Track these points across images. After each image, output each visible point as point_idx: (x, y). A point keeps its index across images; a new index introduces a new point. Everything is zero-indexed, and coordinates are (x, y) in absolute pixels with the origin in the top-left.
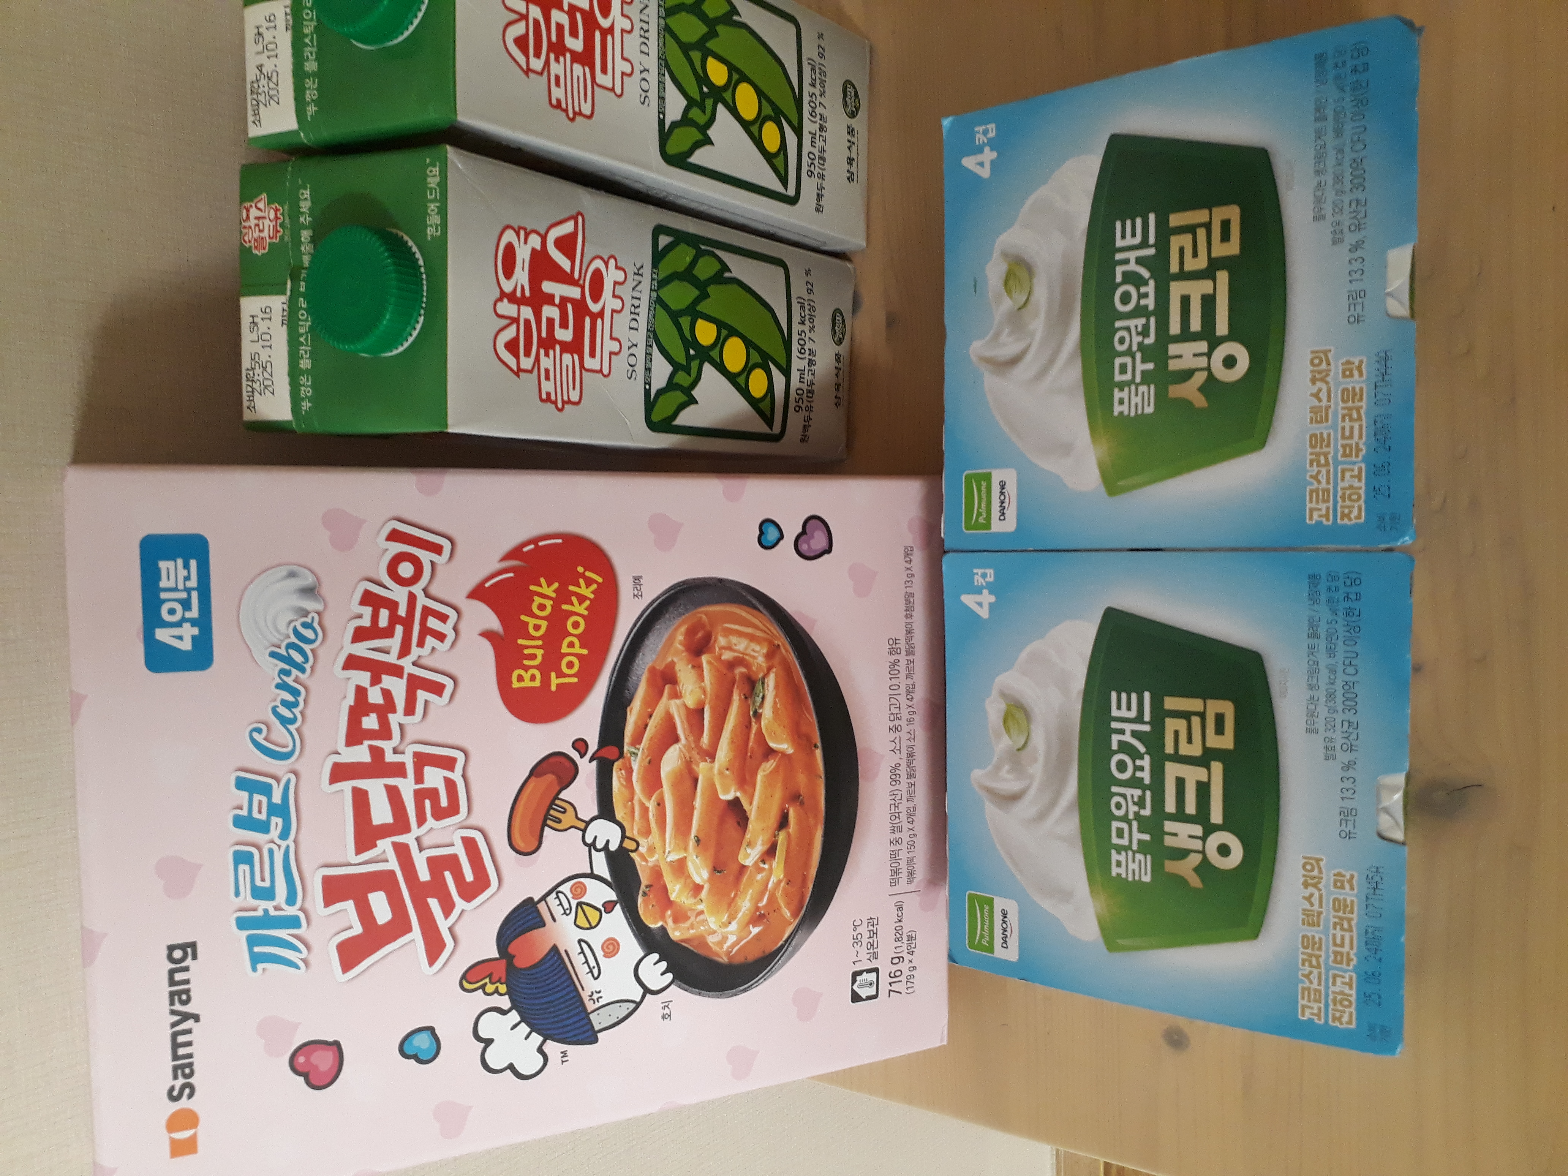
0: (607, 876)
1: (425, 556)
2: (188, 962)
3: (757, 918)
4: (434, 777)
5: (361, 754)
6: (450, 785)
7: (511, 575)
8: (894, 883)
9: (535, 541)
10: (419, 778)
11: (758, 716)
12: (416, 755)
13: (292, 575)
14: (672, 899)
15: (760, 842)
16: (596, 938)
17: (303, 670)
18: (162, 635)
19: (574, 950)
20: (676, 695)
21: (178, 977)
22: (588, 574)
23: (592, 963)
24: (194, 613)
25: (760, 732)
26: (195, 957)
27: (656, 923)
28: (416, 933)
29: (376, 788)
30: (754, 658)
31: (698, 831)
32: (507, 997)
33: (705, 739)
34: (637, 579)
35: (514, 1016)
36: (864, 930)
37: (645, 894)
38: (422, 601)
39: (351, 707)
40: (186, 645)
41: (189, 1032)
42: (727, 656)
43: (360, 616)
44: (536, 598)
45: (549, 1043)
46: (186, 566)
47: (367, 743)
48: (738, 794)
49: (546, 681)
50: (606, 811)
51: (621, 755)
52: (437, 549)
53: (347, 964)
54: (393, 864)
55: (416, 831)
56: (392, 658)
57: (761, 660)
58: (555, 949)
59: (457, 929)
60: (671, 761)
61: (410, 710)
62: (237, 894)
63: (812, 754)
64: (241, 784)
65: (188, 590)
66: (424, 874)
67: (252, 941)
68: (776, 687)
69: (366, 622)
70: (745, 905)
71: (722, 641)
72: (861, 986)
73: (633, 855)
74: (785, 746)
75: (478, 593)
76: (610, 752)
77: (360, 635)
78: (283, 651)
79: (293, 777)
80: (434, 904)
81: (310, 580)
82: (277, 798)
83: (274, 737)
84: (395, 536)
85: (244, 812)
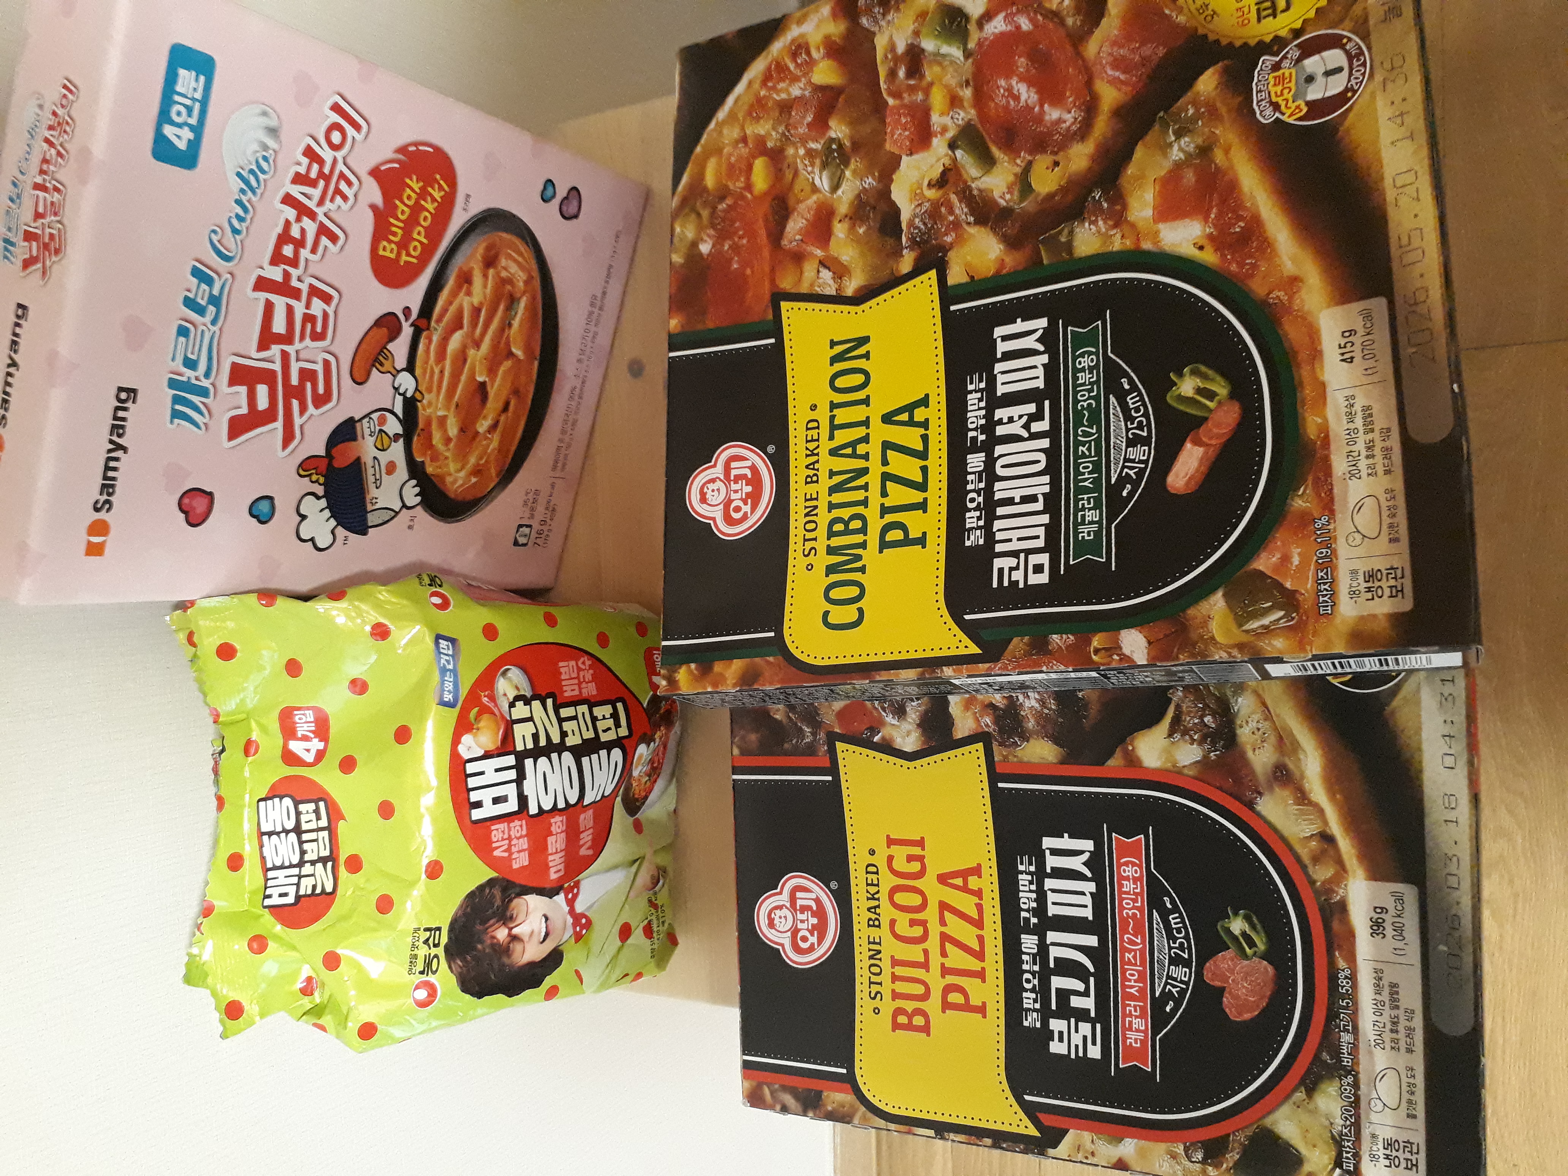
0: (401, 416)
1: (350, 131)
2: (129, 405)
3: (477, 471)
4: (317, 307)
5: (275, 274)
6: (325, 315)
7: (397, 165)
8: (554, 468)
9: (416, 144)
10: (308, 306)
11: (510, 325)
12: (311, 286)
13: (265, 114)
14: (434, 443)
15: (490, 418)
16: (384, 458)
17: (254, 193)
18: (169, 131)
19: (369, 462)
20: (469, 293)
21: (121, 414)
22: (442, 182)
23: (378, 477)
24: (193, 121)
25: (508, 338)
26: (134, 402)
27: (420, 457)
28: (279, 424)
29: (280, 302)
30: (518, 281)
31: (459, 399)
32: (323, 487)
33: (478, 331)
34: (468, 196)
35: (323, 503)
36: (531, 496)
37: (419, 435)
38: (340, 167)
39: (279, 235)
40: (182, 145)
41: (117, 459)
42: (504, 274)
43: (299, 164)
44: (408, 190)
45: (340, 528)
46: (197, 80)
47: (283, 266)
48: (487, 379)
49: (399, 254)
50: (410, 368)
51: (428, 329)
52: (357, 127)
53: (232, 436)
54: (277, 367)
55: (297, 345)
56: (311, 204)
57: (521, 284)
58: (358, 459)
59: (306, 427)
60: (456, 341)
61: (314, 251)
62: (173, 359)
63: (532, 364)
64: (196, 272)
65: (193, 99)
66: (295, 381)
67: (176, 400)
68: (526, 308)
69: (302, 170)
70: (472, 460)
71: (503, 262)
72: (521, 536)
73: (419, 404)
74: (518, 352)
75: (375, 173)
76: (423, 323)
77: (299, 179)
78: (244, 173)
79: (229, 276)
80: (295, 403)
81: (273, 123)
82: (216, 292)
83: (224, 241)
84: (336, 108)
85: (191, 295)
